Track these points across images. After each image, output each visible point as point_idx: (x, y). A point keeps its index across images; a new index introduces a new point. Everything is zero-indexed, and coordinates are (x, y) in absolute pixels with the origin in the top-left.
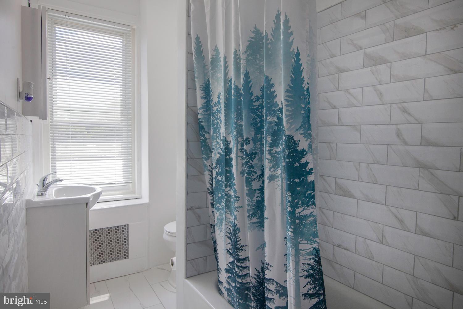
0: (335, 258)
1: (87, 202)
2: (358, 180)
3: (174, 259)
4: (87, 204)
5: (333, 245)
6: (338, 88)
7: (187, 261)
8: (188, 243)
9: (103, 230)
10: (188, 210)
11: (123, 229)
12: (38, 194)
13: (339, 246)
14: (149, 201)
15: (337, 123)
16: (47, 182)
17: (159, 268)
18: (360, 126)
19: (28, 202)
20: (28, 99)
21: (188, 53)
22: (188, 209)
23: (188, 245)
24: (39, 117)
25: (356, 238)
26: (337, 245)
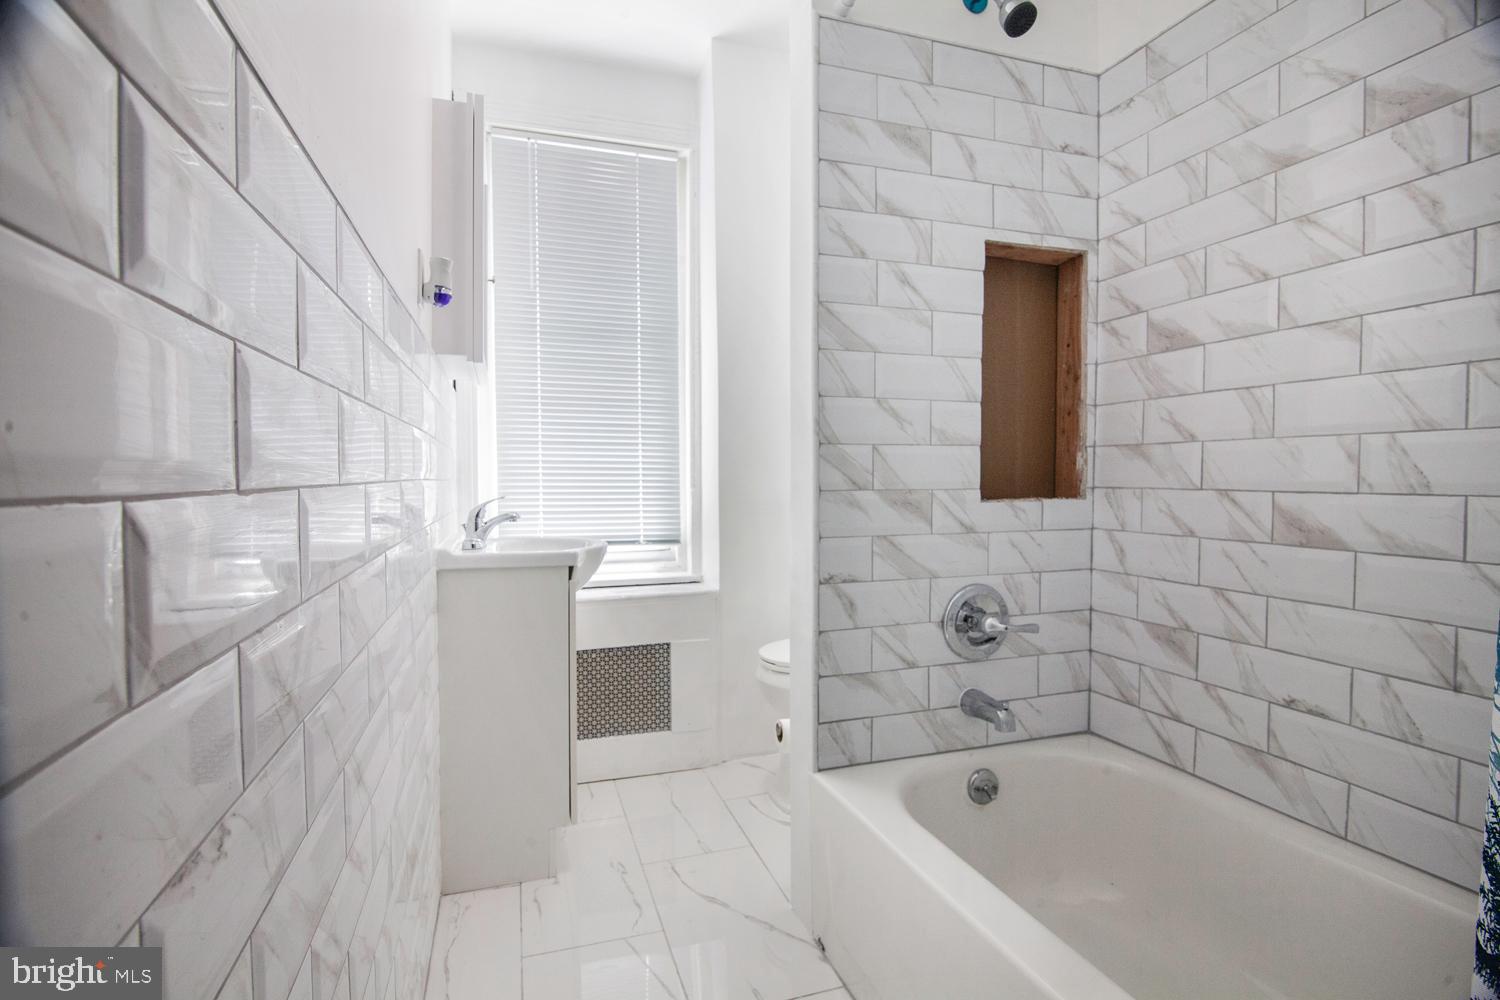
0: (1277, 741)
1: (571, 565)
2: (1356, 491)
3: (786, 723)
4: (571, 569)
5: (1267, 703)
6: (1273, 217)
7: (819, 724)
8: (822, 674)
9: (611, 654)
10: (820, 583)
11: (657, 655)
12: (463, 546)
13: (1290, 704)
14: (721, 586)
15: (1275, 326)
16: (485, 520)
17: (745, 764)
18: (1357, 319)
19: (443, 555)
20: (442, 298)
21: (820, 160)
22: (822, 581)
23: (822, 680)
24: (465, 358)
25: (1352, 675)
26: (1282, 702)
